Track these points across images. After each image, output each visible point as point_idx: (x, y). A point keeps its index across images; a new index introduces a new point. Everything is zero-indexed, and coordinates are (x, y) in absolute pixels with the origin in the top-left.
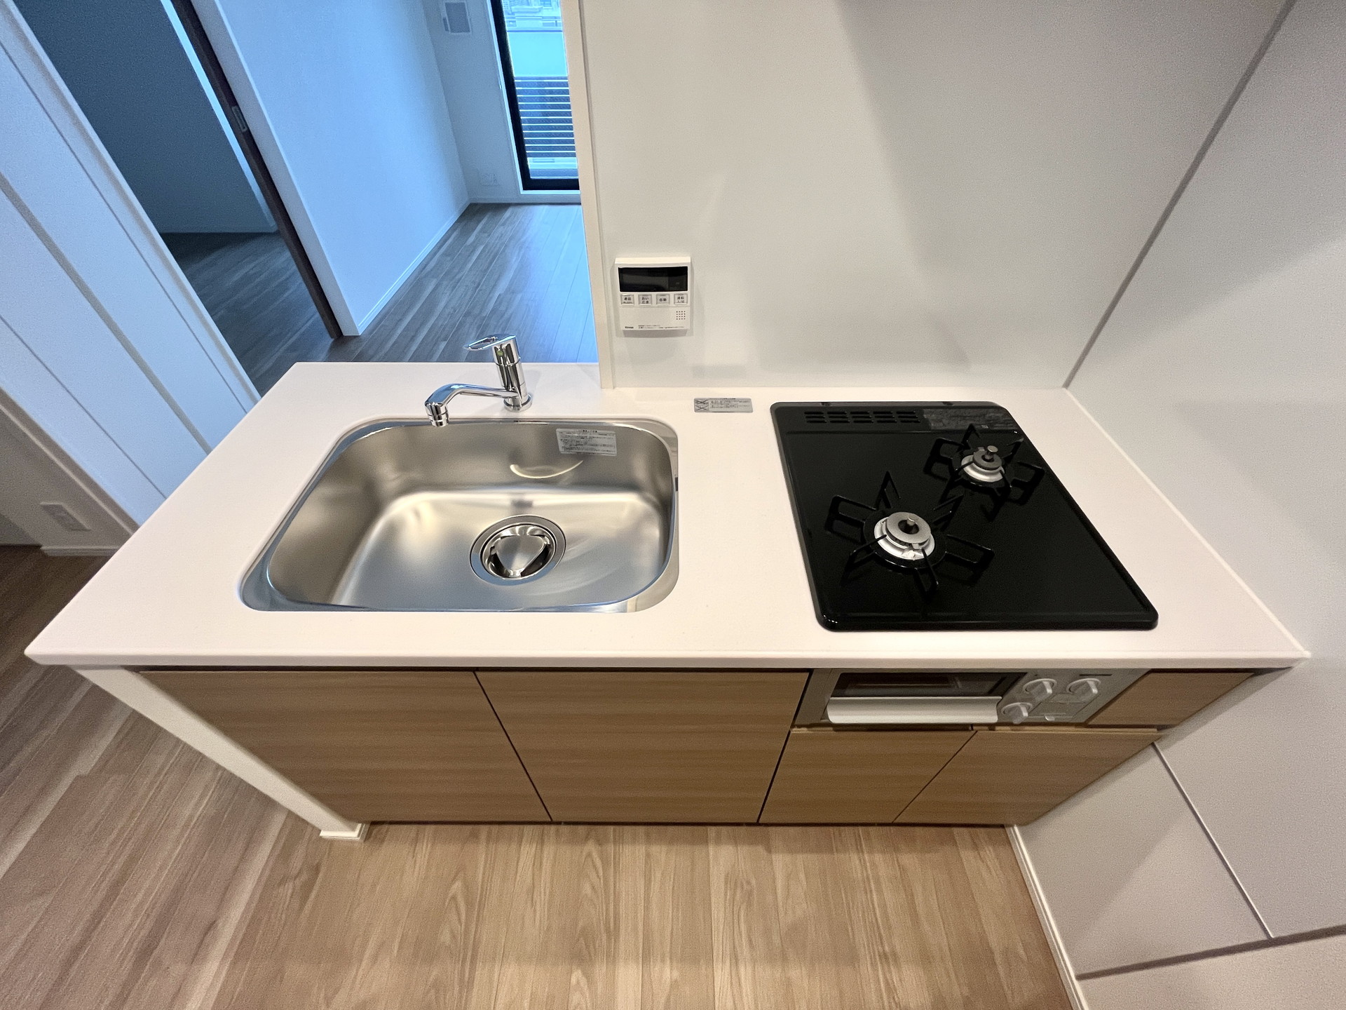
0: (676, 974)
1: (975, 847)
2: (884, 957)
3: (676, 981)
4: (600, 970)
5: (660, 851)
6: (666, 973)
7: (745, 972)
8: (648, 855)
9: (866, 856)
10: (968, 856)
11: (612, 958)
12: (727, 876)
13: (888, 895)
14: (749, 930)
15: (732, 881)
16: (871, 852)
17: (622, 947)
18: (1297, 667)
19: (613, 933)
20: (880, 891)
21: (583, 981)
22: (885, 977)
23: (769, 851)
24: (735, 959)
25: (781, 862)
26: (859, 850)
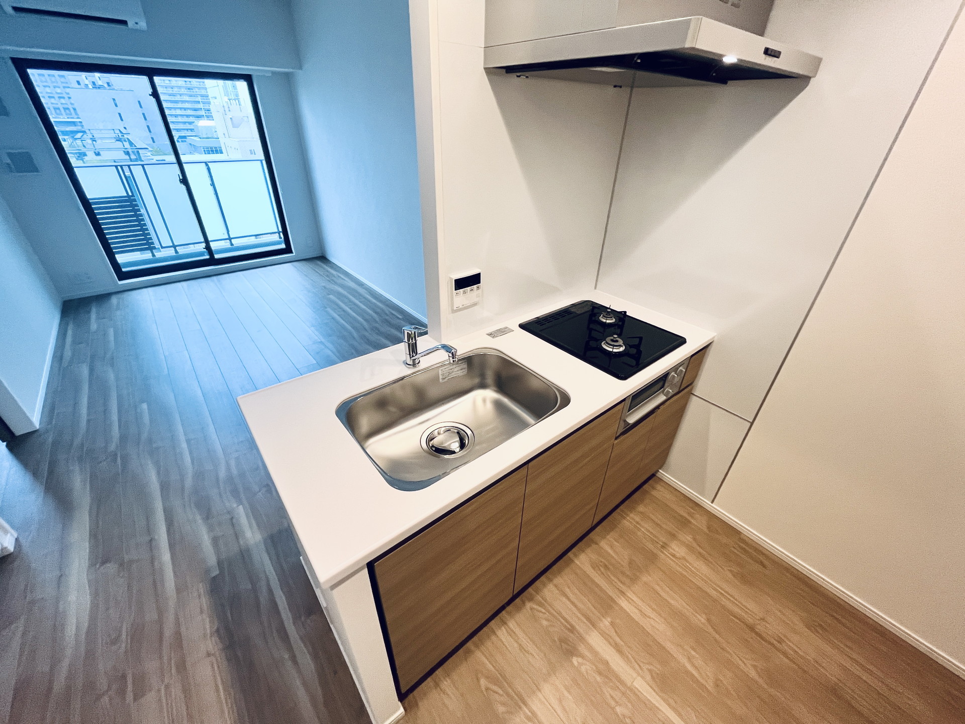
0: (609, 619)
1: (654, 488)
2: (663, 547)
3: (612, 622)
4: (582, 648)
5: (558, 580)
6: (606, 623)
7: (630, 594)
8: (556, 586)
9: (628, 518)
10: (654, 493)
11: (582, 639)
12: (592, 567)
13: (646, 526)
14: (618, 579)
15: (594, 566)
16: (628, 515)
17: (581, 631)
18: (715, 339)
19: (572, 629)
20: (643, 527)
21: (580, 660)
22: (669, 553)
23: (597, 544)
24: (623, 593)
25: (604, 544)
26: (624, 518)
